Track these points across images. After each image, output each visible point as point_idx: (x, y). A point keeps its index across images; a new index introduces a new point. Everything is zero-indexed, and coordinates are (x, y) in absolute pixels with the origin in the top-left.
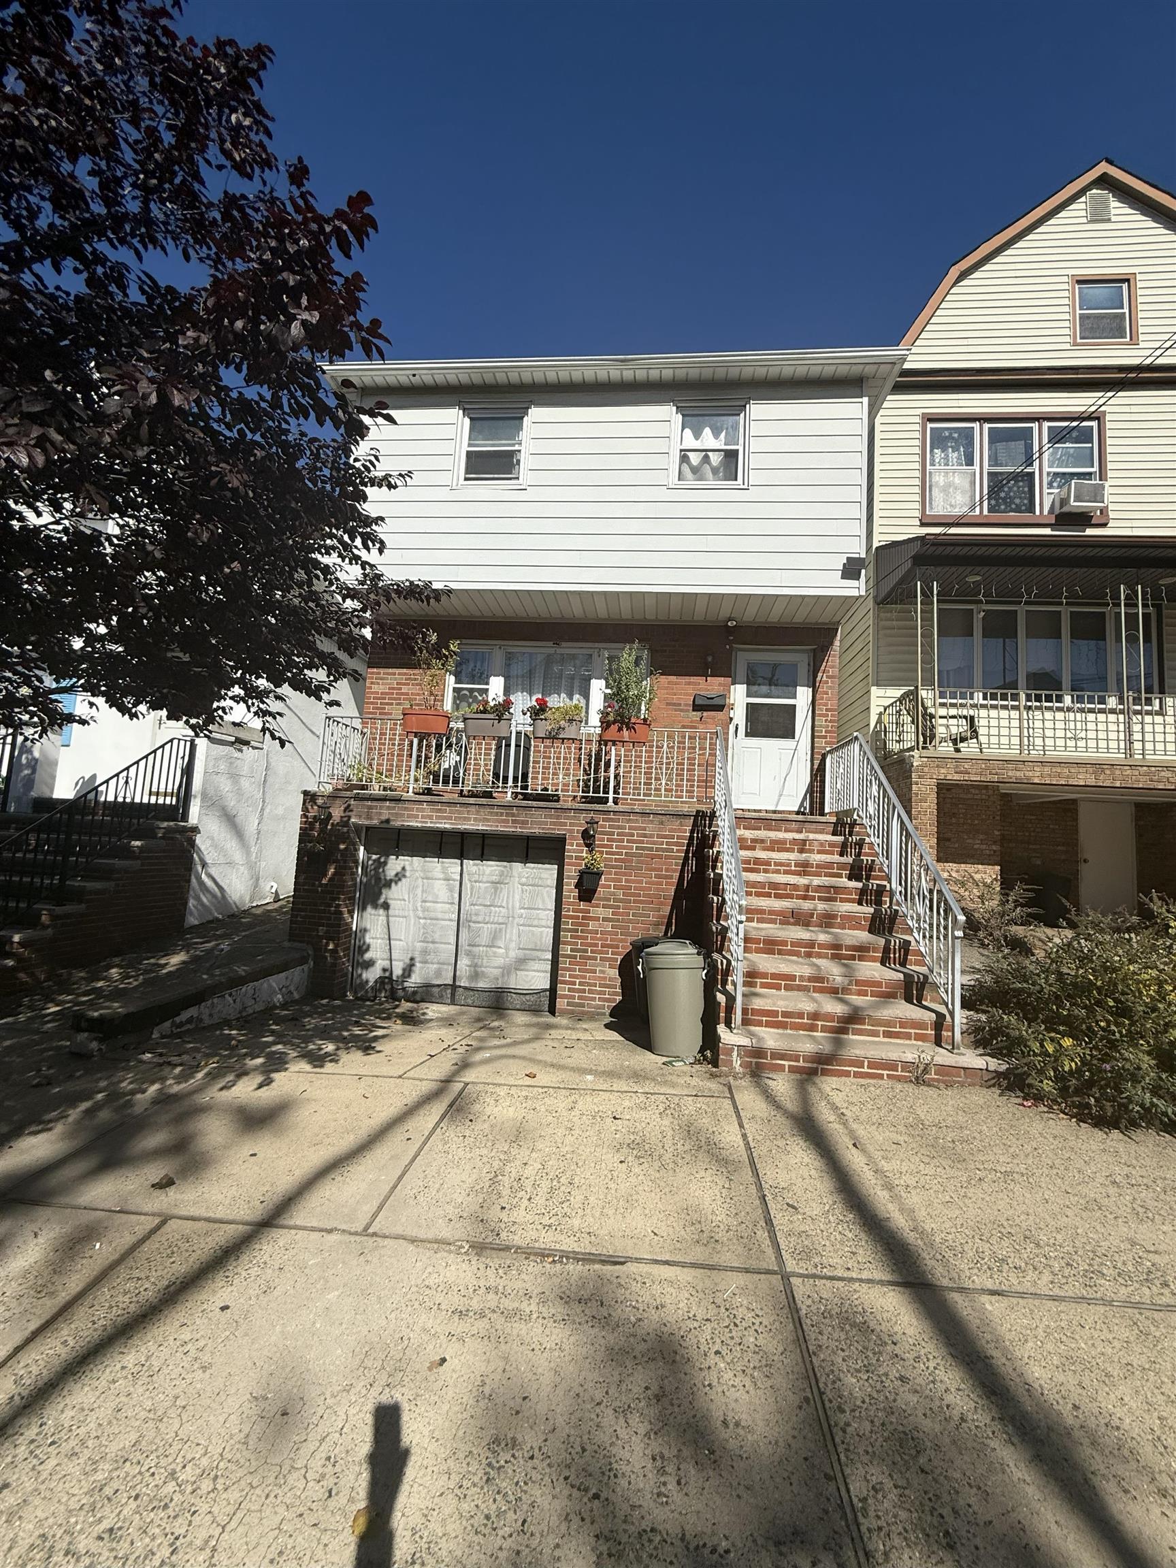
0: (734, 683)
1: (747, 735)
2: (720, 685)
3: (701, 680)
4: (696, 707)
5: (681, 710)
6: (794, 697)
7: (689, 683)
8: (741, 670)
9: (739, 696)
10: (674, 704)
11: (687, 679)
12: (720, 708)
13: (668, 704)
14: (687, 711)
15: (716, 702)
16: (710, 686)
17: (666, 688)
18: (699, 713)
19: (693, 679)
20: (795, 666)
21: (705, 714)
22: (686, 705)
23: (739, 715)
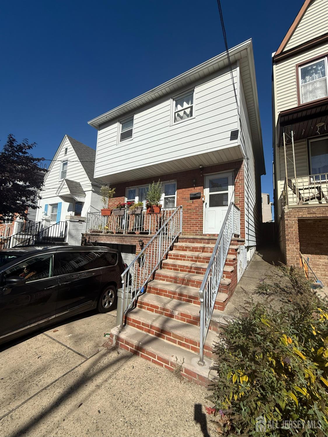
0: (204, 188)
1: (210, 206)
2: (199, 189)
3: (193, 189)
4: (192, 199)
5: (186, 200)
6: (227, 190)
7: (189, 191)
8: (207, 182)
9: (207, 193)
10: (184, 198)
11: (188, 189)
12: (199, 198)
13: (182, 199)
14: (189, 200)
15: (198, 195)
16: (196, 190)
17: (182, 193)
18: (192, 200)
19: (190, 189)
20: (227, 178)
21: (194, 200)
22: (188, 198)
23: (207, 200)
